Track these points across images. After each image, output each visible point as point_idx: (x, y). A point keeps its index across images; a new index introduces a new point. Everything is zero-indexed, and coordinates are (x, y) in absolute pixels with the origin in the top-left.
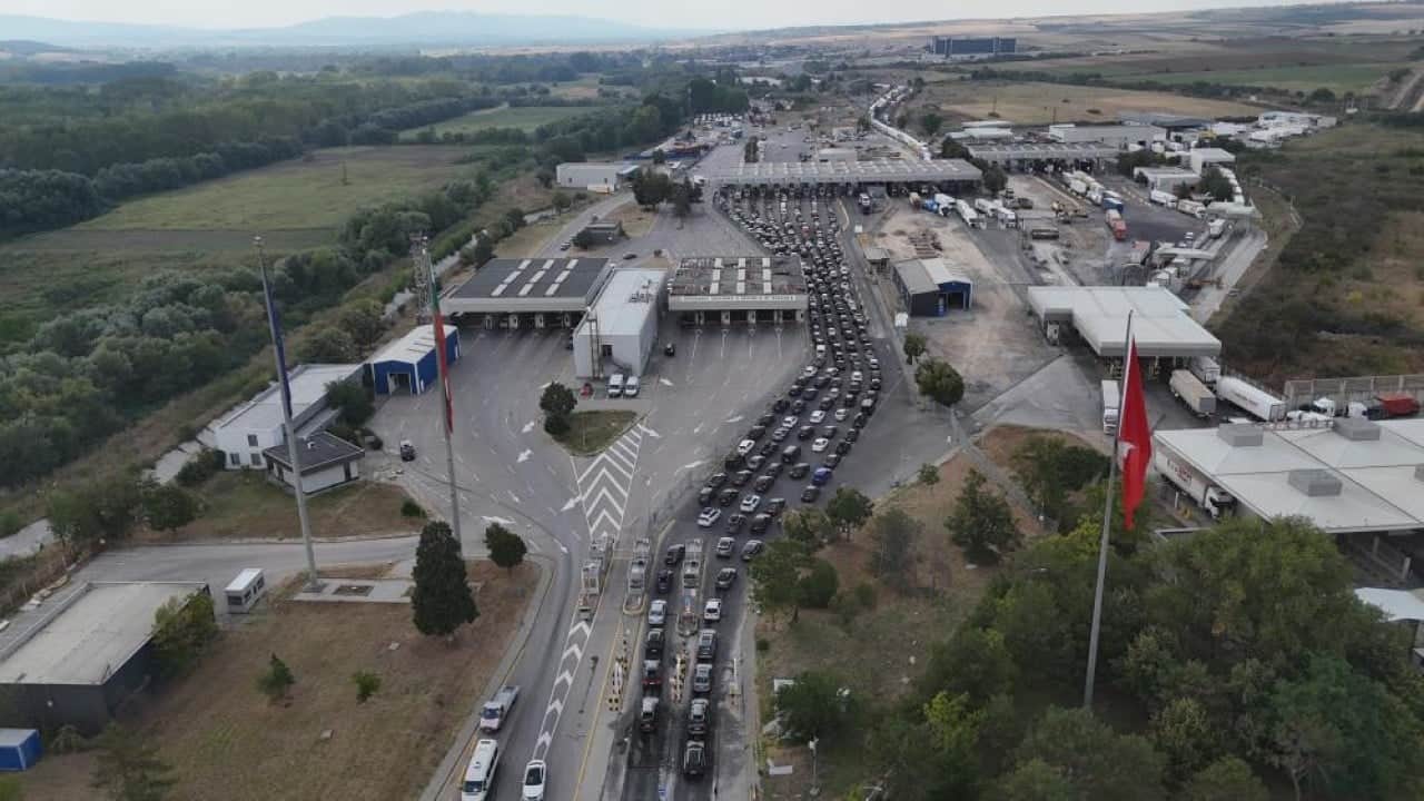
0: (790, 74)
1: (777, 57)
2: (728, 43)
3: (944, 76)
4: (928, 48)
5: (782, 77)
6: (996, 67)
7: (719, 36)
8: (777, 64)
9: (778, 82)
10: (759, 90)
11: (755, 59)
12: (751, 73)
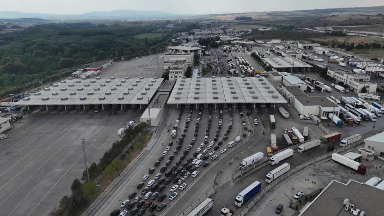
0: (208, 23)
1: (207, 21)
2: (196, 18)
3: (234, 24)
4: (235, 19)
5: (207, 24)
6: (243, 23)
7: (194, 16)
8: (206, 22)
9: (205, 25)
10: (202, 26)
11: (202, 21)
12: (202, 24)
